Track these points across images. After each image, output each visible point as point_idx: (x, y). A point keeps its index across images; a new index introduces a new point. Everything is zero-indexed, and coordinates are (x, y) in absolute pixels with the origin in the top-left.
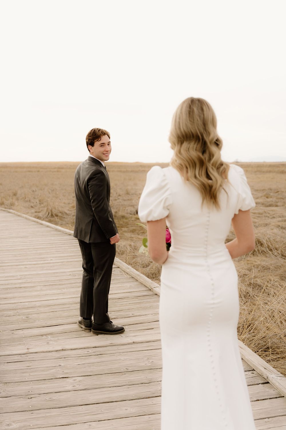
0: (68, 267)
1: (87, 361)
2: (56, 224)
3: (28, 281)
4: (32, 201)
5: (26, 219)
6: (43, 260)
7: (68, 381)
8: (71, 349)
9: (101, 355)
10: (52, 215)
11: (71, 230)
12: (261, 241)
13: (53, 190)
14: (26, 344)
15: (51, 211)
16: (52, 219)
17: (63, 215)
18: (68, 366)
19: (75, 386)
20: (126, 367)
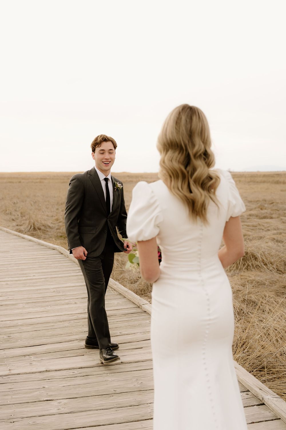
0: (52, 283)
1: (73, 383)
2: (39, 237)
3: (11, 299)
4: (14, 213)
5: (7, 232)
6: (25, 276)
7: (53, 403)
8: (56, 370)
9: (87, 376)
10: (34, 228)
11: (54, 244)
12: (255, 255)
13: (36, 202)
14: (7, 365)
15: (34, 224)
16: (34, 233)
17: (47, 229)
18: (53, 387)
19: (60, 409)
20: (113, 388)
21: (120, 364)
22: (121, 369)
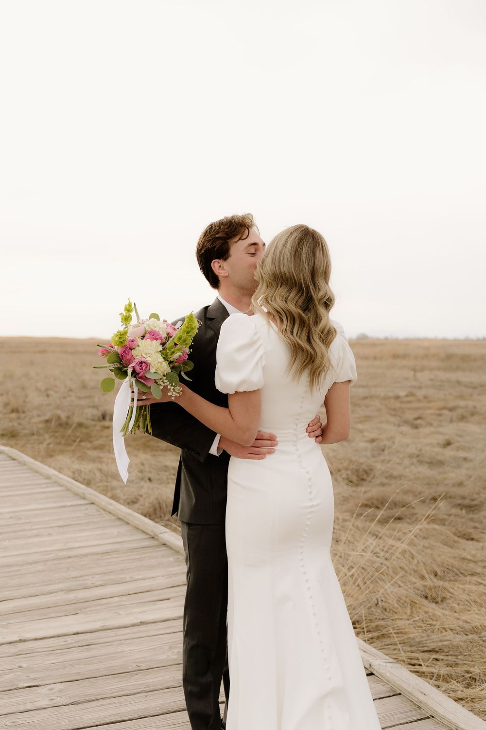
1: (67, 657)
7: (40, 691)
8: (36, 639)
9: (88, 645)
18: (36, 666)
19: (54, 699)
20: (135, 662)
21: (138, 625)
22: (142, 632)
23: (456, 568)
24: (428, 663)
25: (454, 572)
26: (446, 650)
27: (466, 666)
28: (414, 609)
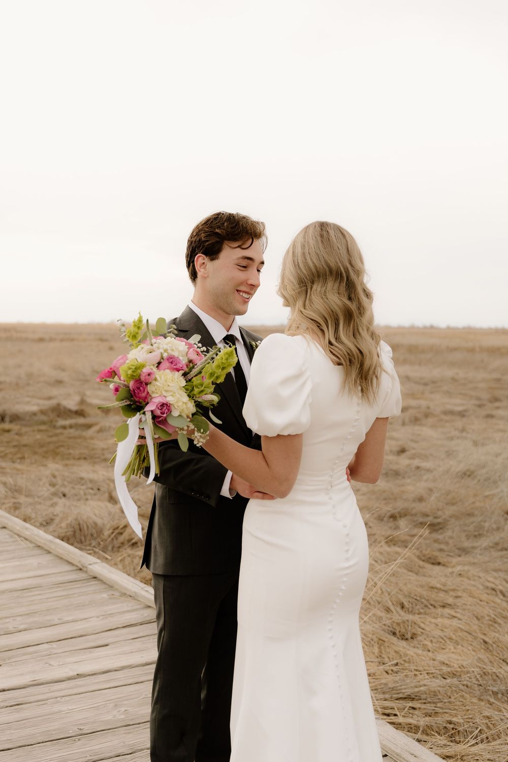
9: (18, 705)
20: (77, 725)
21: (74, 679)
22: (80, 686)
23: (425, 599)
24: (404, 712)
25: (422, 603)
26: (423, 696)
27: (448, 715)
28: (382, 648)
